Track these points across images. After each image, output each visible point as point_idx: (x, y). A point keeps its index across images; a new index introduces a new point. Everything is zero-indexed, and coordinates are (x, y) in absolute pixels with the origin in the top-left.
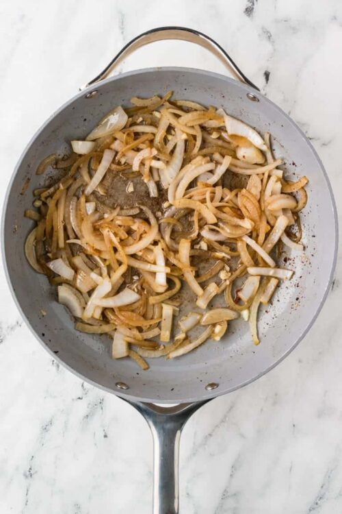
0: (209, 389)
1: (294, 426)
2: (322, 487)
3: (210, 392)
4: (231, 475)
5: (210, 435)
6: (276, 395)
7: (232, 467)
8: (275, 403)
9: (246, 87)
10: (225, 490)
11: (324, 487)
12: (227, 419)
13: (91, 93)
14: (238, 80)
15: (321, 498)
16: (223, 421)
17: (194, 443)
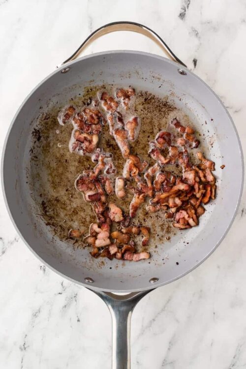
0: (152, 282)
1: (214, 313)
2: (234, 357)
3: (153, 284)
4: (169, 349)
5: (154, 320)
6: (201, 291)
7: (170, 343)
8: (200, 297)
9: (177, 64)
10: (165, 360)
11: (236, 357)
12: (166, 308)
13: (65, 69)
14: (171, 60)
15: (233, 365)
16: (163, 310)
17: (142, 326)
